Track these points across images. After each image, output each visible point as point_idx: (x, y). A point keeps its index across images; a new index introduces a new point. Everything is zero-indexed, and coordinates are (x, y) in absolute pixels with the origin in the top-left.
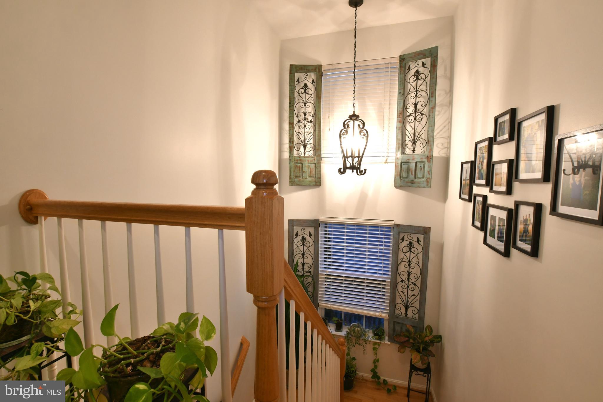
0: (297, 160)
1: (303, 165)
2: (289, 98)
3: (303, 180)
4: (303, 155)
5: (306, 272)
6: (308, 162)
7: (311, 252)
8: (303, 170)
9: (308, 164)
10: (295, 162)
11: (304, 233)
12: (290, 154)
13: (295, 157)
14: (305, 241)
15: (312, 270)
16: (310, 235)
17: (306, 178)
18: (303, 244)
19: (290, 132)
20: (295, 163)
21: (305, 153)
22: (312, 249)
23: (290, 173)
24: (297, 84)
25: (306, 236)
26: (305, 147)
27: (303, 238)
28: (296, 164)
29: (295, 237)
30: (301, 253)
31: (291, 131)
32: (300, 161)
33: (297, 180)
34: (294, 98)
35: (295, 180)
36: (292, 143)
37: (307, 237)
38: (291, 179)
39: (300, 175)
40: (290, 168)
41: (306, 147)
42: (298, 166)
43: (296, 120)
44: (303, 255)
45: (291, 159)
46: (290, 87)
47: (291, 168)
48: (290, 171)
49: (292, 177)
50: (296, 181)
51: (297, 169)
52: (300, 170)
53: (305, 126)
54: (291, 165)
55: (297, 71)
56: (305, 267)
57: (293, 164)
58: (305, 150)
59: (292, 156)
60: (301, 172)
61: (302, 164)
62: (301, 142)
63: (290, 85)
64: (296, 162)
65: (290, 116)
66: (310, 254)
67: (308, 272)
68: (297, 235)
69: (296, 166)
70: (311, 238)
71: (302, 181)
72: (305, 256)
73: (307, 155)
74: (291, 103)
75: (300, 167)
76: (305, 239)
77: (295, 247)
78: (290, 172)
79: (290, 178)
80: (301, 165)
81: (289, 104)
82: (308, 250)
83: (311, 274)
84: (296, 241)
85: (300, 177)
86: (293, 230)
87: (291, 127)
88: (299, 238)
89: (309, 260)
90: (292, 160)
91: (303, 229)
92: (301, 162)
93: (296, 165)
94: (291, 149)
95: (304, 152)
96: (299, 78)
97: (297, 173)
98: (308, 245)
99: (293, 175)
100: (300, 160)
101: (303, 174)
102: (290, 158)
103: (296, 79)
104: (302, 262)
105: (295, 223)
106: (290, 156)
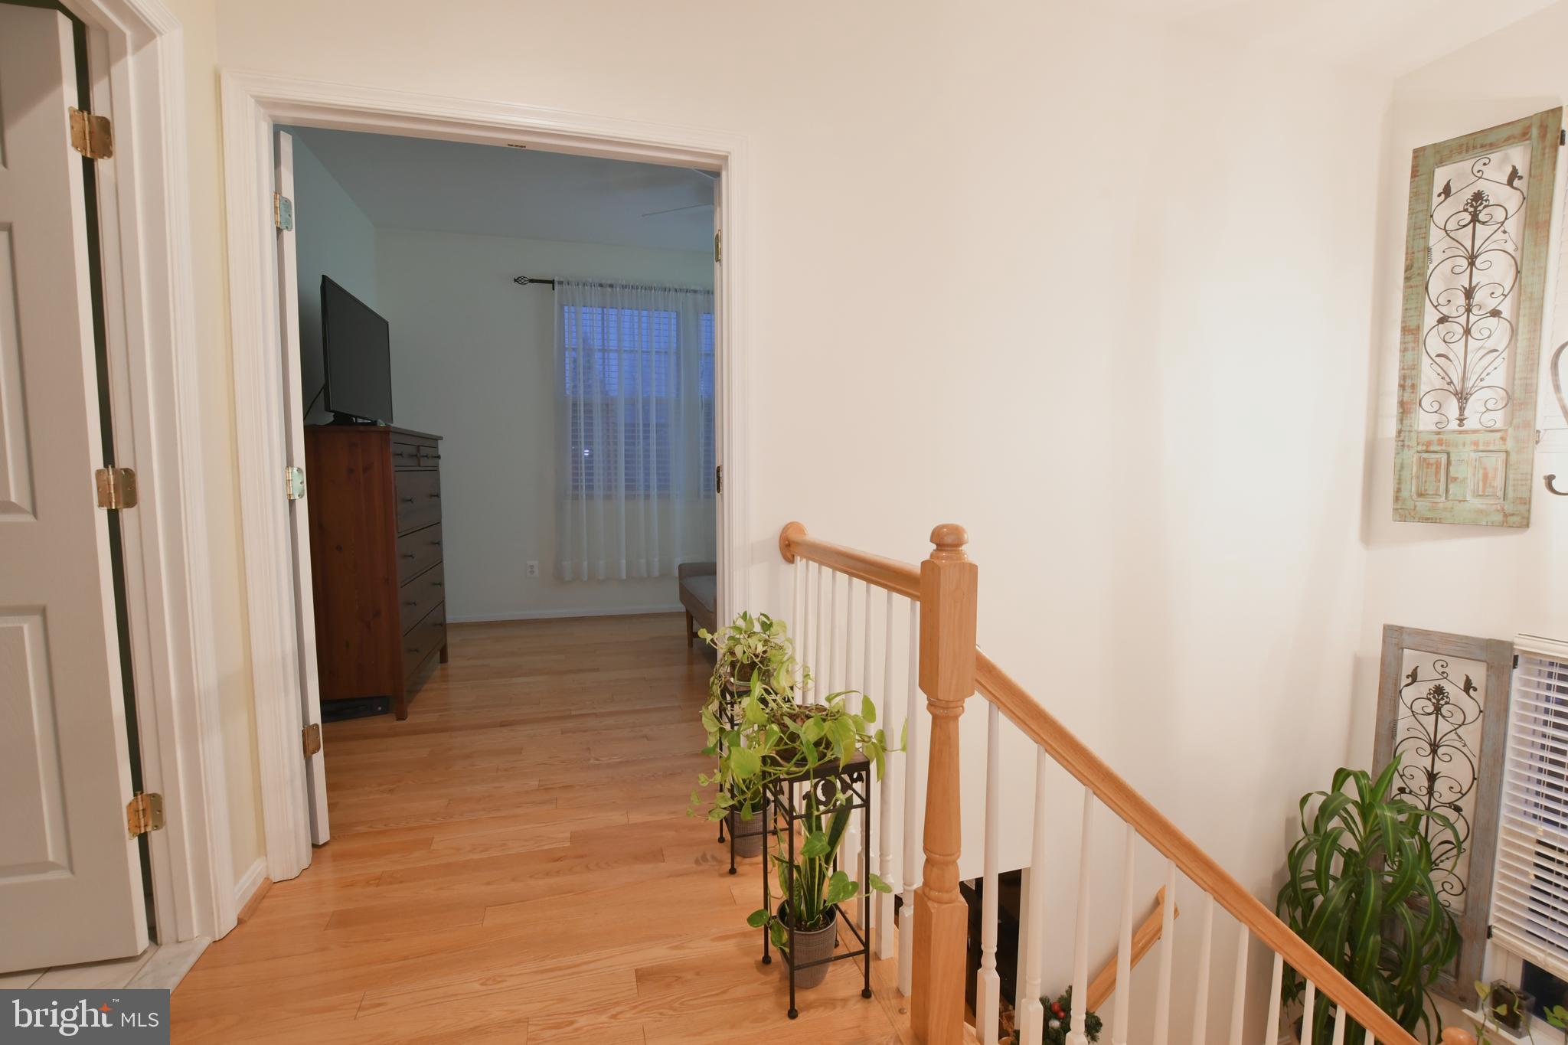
0: (1429, 444)
1: (1453, 458)
2: (1407, 253)
3: (1449, 504)
4: (1454, 425)
5: (1443, 805)
6: (1473, 448)
7: (1465, 745)
8: (1453, 473)
9: (1473, 455)
10: (1420, 448)
11: (1444, 675)
12: (1402, 424)
13: (1419, 432)
14: (1447, 703)
15: (1467, 804)
16: (1468, 686)
17: (1460, 501)
18: (1438, 710)
19: (1404, 356)
20: (1418, 452)
21: (1461, 420)
22: (1471, 735)
23: (1399, 483)
24: (1444, 201)
25: (1448, 688)
26: (1462, 397)
27: (1439, 691)
28: (1425, 455)
29: (1405, 681)
30: (1426, 739)
31: (1409, 355)
32: (1442, 445)
33: (1422, 505)
34: (1428, 250)
35: (1415, 507)
36: (1409, 390)
37: (1454, 691)
38: (1400, 503)
39: (1438, 489)
40: (1398, 468)
41: (1466, 399)
42: (1432, 461)
43: (1431, 317)
44: (1434, 747)
45: (1403, 441)
46: (1410, 218)
47: (1402, 467)
48: (1400, 476)
49: (1405, 494)
50: (1417, 508)
51: (1425, 470)
52: (1437, 472)
53: (1467, 332)
54: (1403, 459)
55: (1441, 162)
56: (1439, 785)
57: (1411, 457)
58: (1462, 409)
59: (1410, 431)
60: (1443, 479)
61: (1448, 454)
62: (1448, 384)
63: (1412, 212)
64: (1424, 448)
65: (1408, 306)
66: (1465, 750)
67: (1450, 807)
68: (1414, 677)
69: (1424, 463)
70: (1472, 698)
71: (1445, 509)
72: (1441, 751)
73: (1469, 424)
74: (1412, 266)
75: (1438, 464)
76: (1447, 697)
77: (1403, 711)
78: (1400, 479)
79: (1397, 499)
80: (1444, 458)
81: (1406, 271)
82: (1456, 733)
83: (1460, 814)
84: (1408, 694)
85: (1436, 495)
86: (1400, 659)
87: (1408, 343)
88: (1423, 688)
89: (1456, 770)
90: (1406, 443)
91: (1438, 665)
92: (1444, 448)
93: (1425, 459)
94: (1405, 409)
95: (1457, 416)
96: (1449, 182)
97: (1426, 482)
98: (1458, 718)
99: (1410, 489)
100: (1440, 442)
101: (1451, 486)
102: (1401, 439)
103: (1438, 187)
104: (1430, 769)
105: (1407, 640)
106: (1399, 432)
